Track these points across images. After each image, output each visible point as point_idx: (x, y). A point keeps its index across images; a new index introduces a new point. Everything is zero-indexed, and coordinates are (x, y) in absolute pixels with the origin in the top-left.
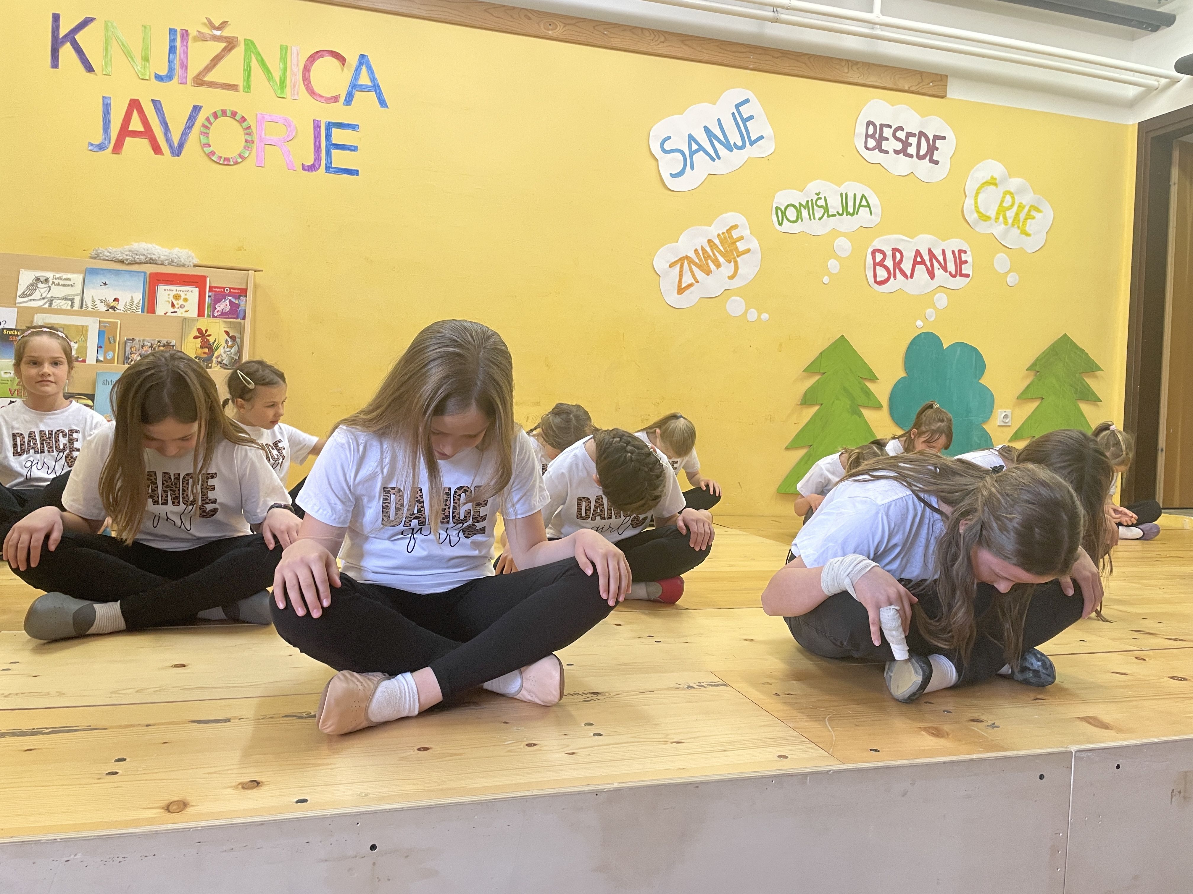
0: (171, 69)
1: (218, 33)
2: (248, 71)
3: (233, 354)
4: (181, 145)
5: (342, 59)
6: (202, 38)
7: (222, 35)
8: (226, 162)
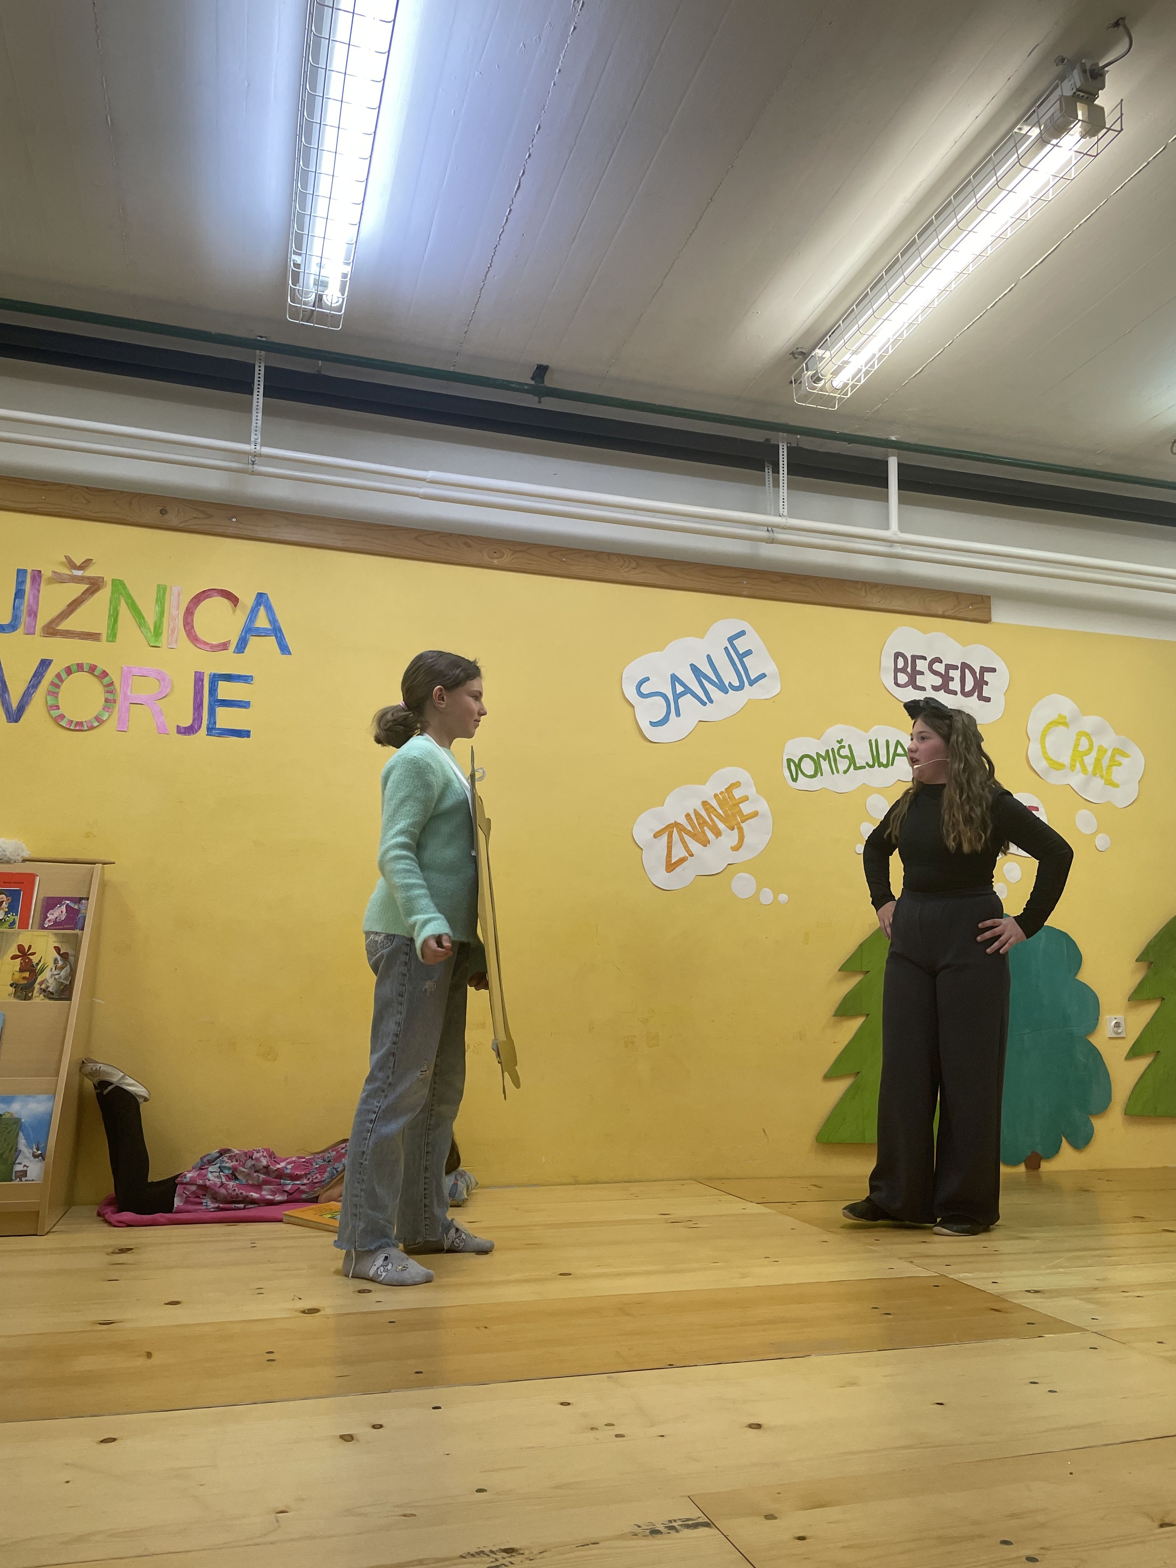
0: (16, 618)
1: (79, 573)
2: (114, 617)
3: (63, 978)
4: (21, 709)
5: (233, 599)
6: (58, 579)
7: (84, 575)
8: (79, 727)
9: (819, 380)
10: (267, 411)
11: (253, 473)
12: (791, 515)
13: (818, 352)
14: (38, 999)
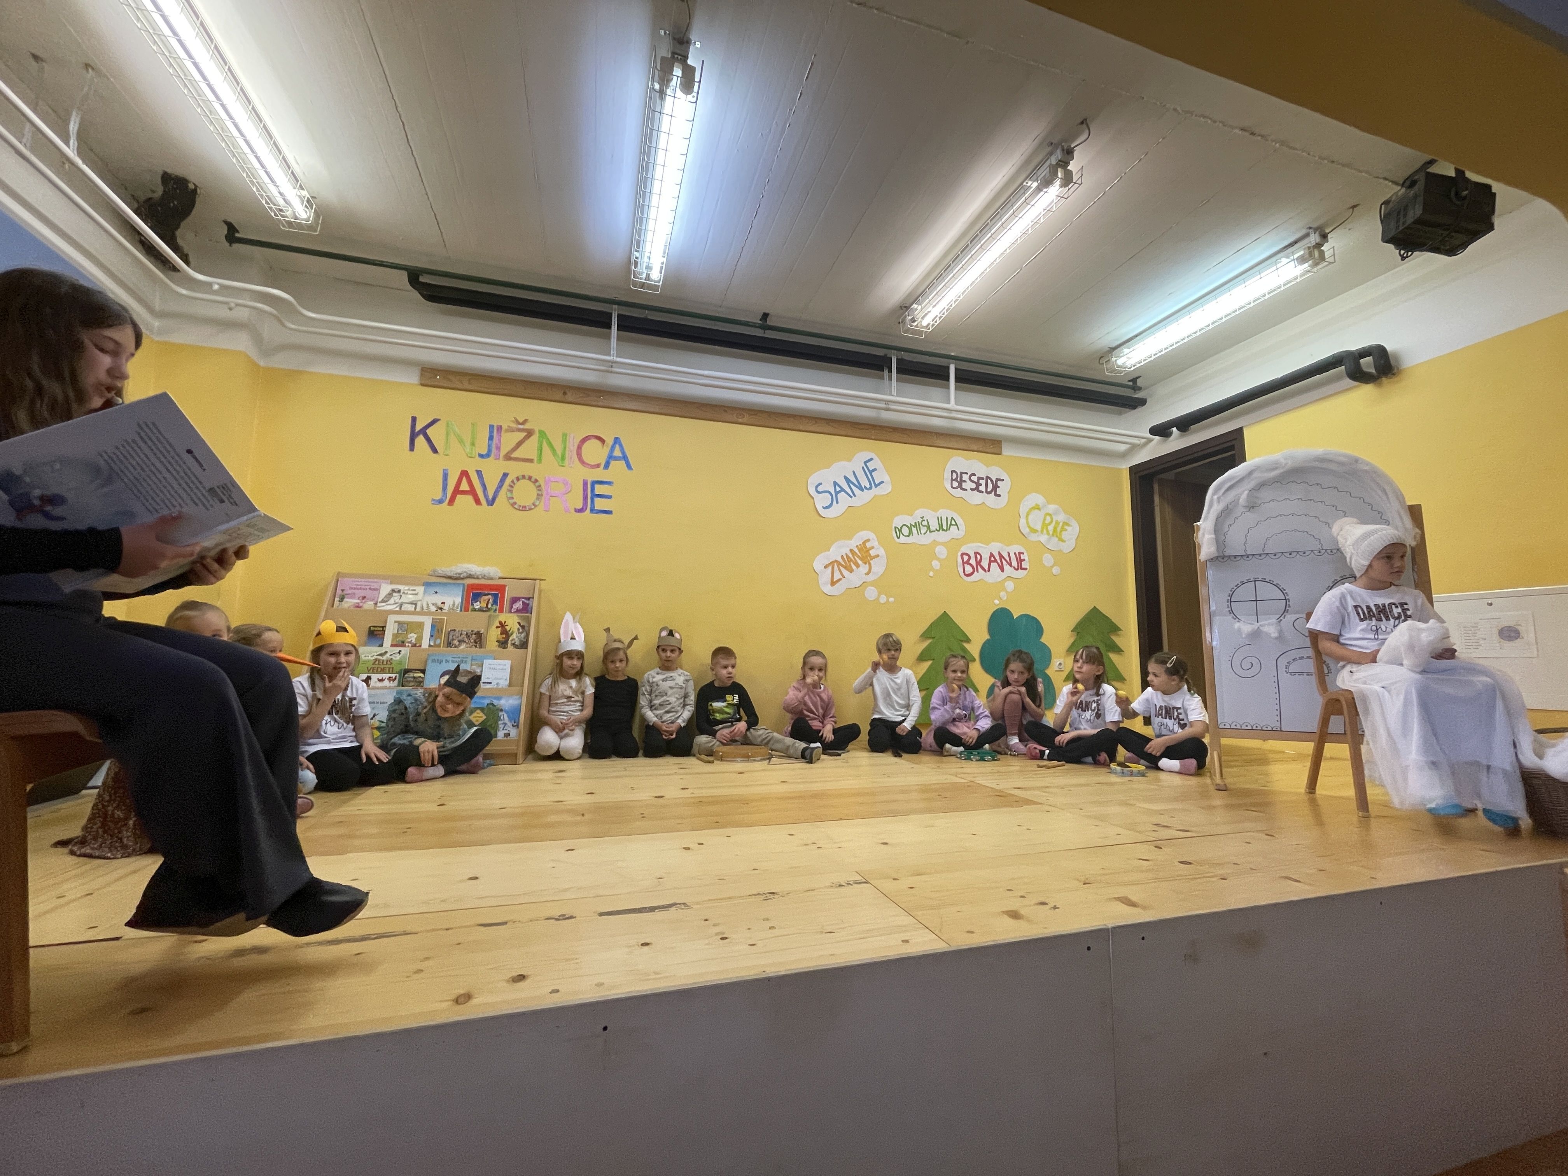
0: (489, 451)
1: (522, 427)
2: (540, 450)
3: (522, 638)
4: (494, 499)
5: (602, 441)
6: (511, 430)
7: (524, 428)
8: (524, 509)
9: (914, 321)
10: (619, 339)
11: (611, 372)
12: (897, 396)
13: (915, 306)
14: (510, 648)
